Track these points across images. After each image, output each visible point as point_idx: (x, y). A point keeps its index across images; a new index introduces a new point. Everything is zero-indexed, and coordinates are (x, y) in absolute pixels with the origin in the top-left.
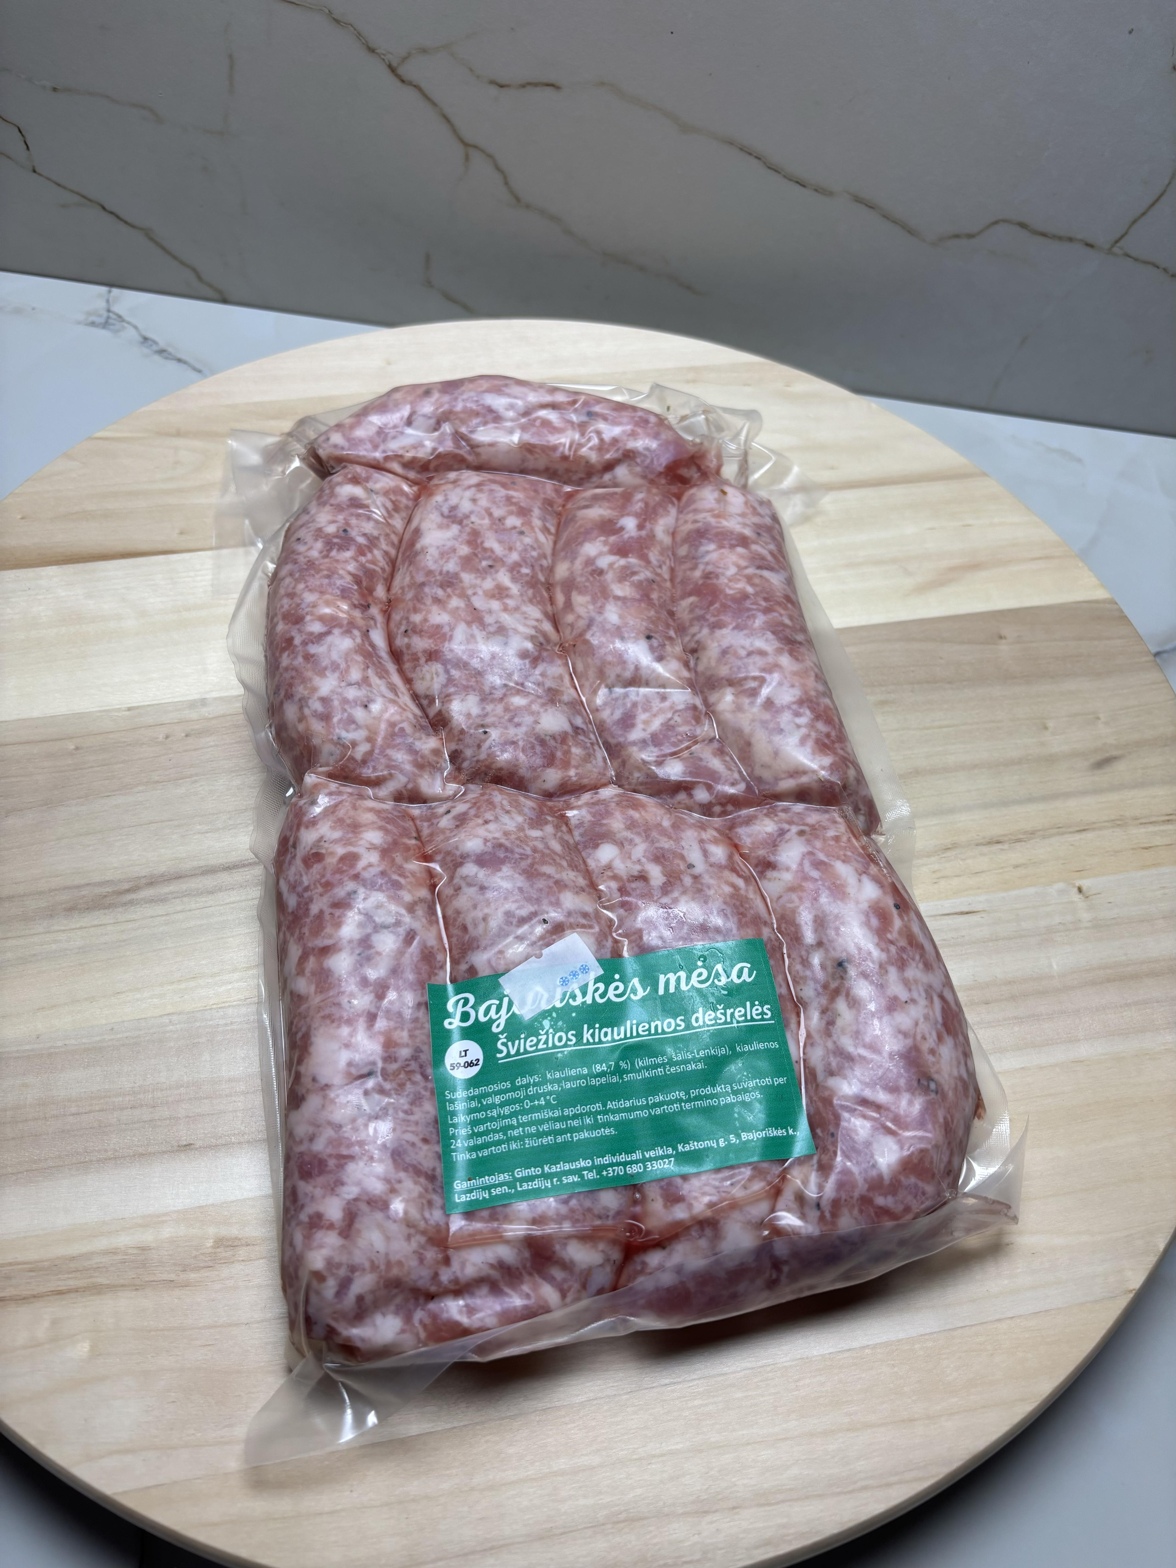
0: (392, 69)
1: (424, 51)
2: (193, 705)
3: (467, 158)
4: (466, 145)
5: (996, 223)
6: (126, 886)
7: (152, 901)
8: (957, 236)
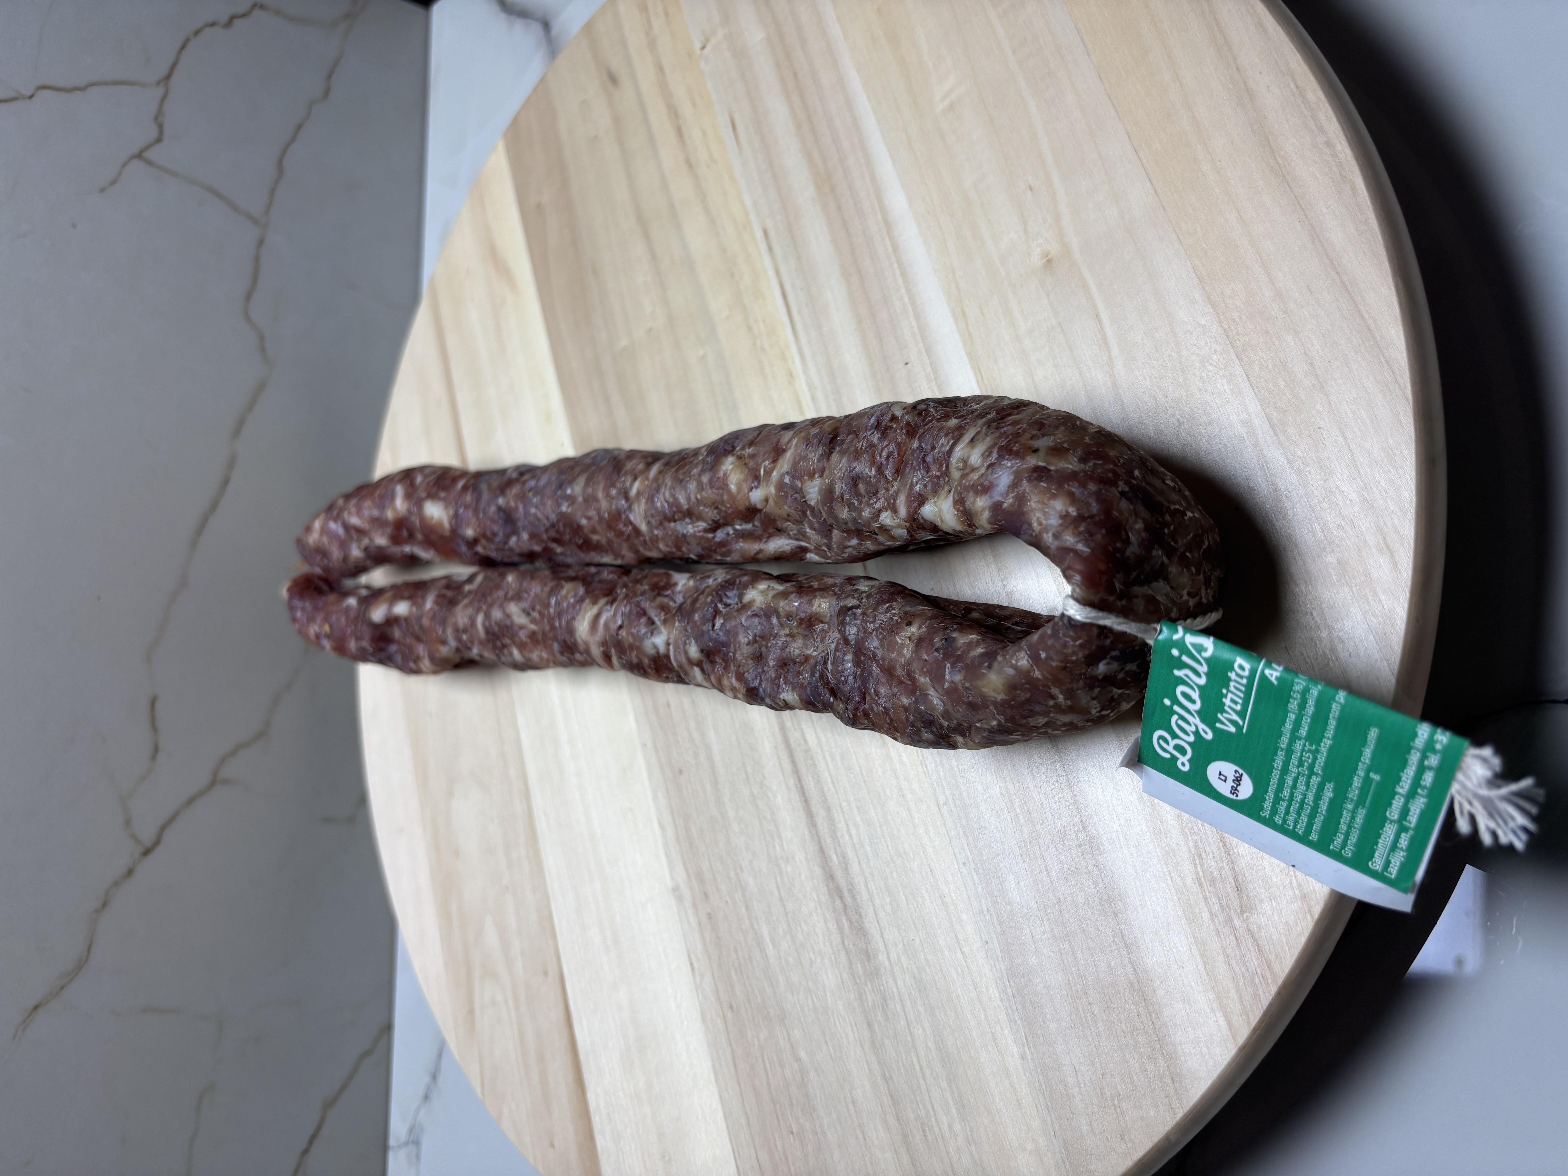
0: (147, 852)
1: (128, 822)
2: (680, 899)
3: (226, 782)
4: (214, 782)
5: (248, 319)
6: (838, 902)
7: (846, 870)
8: (263, 349)
